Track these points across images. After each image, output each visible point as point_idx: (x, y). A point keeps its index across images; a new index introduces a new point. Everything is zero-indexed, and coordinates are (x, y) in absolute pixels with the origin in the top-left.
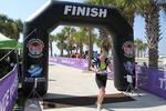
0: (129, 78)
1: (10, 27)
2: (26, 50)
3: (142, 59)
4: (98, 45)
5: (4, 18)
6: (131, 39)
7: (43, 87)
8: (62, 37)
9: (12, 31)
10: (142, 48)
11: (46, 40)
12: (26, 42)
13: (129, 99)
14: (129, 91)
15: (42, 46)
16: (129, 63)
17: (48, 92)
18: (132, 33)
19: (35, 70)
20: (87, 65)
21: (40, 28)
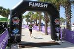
0: (58, 35)
1: (5, 12)
2: (12, 22)
3: (63, 26)
4: (44, 20)
5: (2, 8)
6: (59, 17)
7: (19, 38)
8: (27, 16)
9: (6, 14)
10: (63, 21)
11: (21, 18)
12: (12, 18)
13: (58, 44)
14: (58, 40)
15: (19, 20)
16: (58, 28)
17: (22, 40)
18: (59, 14)
19: (16, 31)
20: (39, 29)
21: (18, 12)
